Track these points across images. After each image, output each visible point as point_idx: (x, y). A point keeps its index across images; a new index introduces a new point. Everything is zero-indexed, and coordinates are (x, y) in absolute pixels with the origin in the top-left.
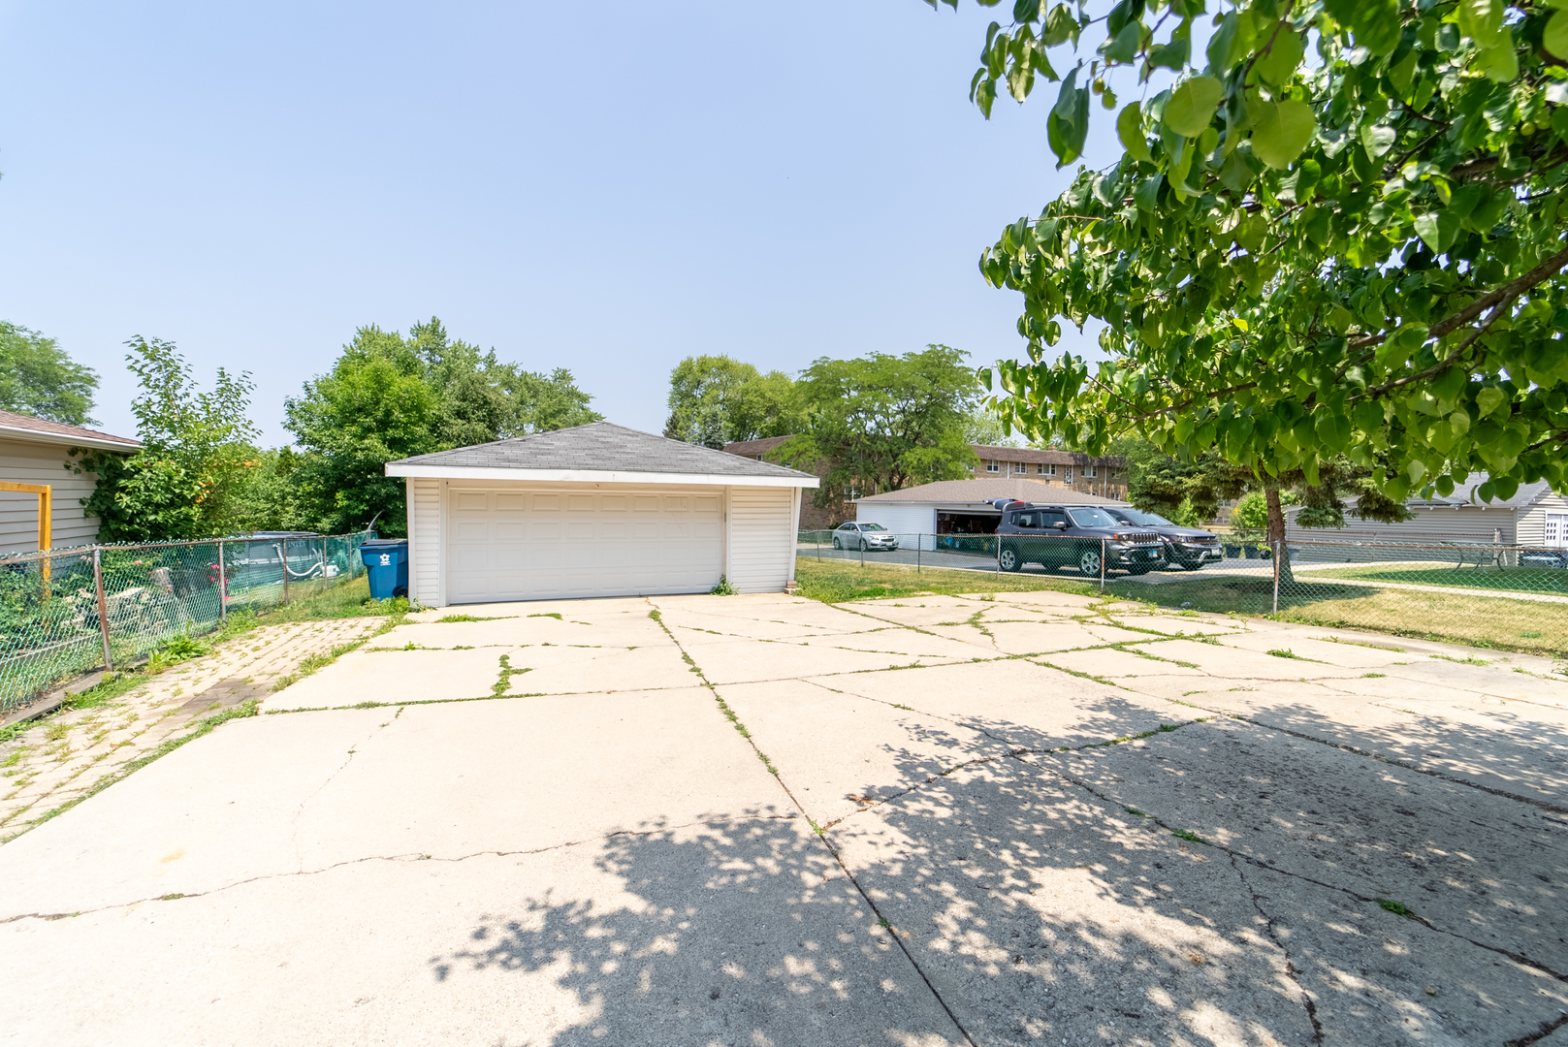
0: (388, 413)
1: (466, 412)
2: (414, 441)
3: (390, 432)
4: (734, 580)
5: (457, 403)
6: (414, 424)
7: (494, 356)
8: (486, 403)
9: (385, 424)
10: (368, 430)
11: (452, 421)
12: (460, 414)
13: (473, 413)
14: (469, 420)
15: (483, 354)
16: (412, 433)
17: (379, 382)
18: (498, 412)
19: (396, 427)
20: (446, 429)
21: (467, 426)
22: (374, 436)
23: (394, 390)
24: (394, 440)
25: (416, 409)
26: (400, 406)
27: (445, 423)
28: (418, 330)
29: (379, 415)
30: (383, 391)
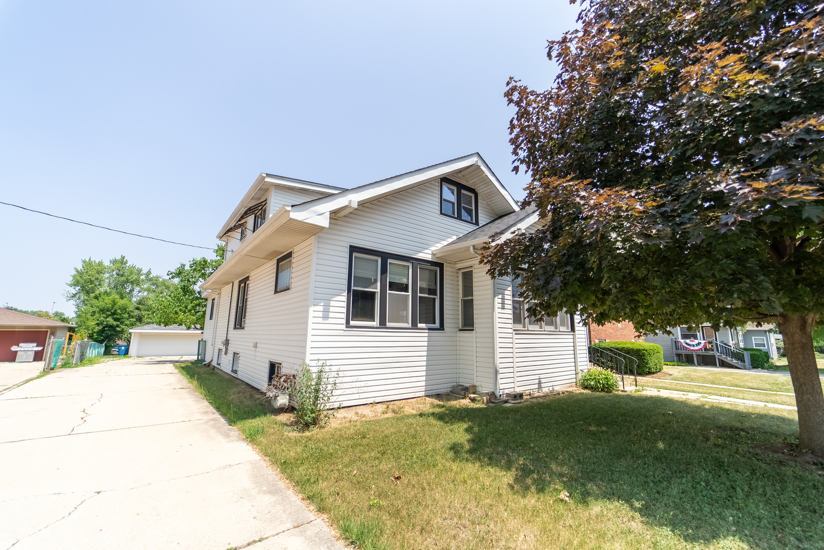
0: (115, 310)
2: (122, 319)
3: (115, 316)
5: (138, 305)
6: (123, 314)
9: (113, 314)
10: (108, 316)
12: (138, 309)
13: (142, 308)
14: (140, 310)
15: (145, 271)
16: (122, 316)
17: (114, 303)
19: (117, 315)
21: (139, 312)
22: (110, 317)
23: (119, 304)
24: (116, 318)
25: (125, 309)
26: (120, 309)
27: (132, 312)
28: (114, 262)
29: (112, 311)
30: (115, 305)
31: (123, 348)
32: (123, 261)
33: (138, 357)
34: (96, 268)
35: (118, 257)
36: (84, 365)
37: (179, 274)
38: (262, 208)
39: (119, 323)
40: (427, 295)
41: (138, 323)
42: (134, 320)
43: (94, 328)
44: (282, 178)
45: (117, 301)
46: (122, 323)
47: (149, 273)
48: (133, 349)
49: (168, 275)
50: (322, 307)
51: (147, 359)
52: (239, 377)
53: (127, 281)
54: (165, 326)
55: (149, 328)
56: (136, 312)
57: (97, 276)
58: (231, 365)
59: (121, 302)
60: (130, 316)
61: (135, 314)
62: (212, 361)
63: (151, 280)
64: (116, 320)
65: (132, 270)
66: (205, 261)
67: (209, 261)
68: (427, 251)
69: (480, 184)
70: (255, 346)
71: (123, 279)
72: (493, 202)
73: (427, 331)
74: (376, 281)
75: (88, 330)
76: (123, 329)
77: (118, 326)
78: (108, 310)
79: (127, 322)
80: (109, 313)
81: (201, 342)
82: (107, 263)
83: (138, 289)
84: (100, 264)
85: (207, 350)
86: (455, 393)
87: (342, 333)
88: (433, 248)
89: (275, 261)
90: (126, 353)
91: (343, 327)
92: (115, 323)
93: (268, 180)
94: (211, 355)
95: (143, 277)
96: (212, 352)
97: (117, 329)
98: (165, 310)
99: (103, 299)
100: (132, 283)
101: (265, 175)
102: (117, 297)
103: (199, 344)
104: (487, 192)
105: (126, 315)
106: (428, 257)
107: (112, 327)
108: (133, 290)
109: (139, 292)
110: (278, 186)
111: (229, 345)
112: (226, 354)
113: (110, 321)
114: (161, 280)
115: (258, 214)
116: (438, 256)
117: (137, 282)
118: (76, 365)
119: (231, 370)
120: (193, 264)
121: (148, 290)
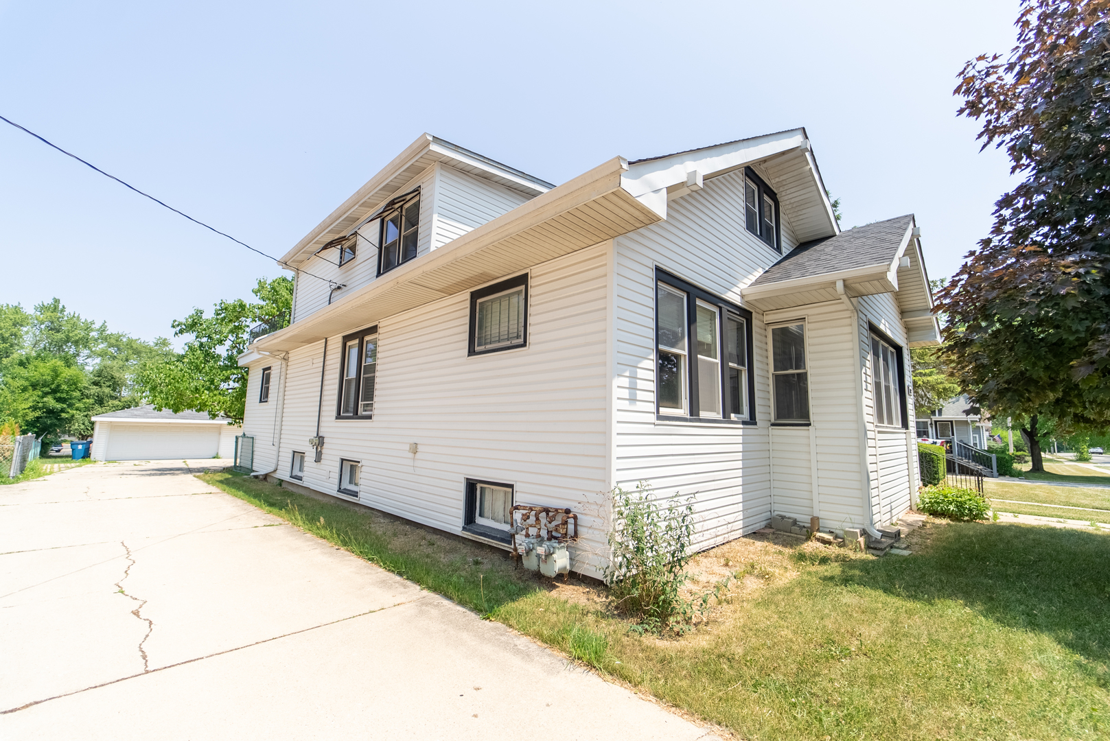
0: (59, 386)
1: (99, 383)
2: (70, 399)
3: (58, 395)
4: (221, 454)
5: (96, 378)
6: (72, 391)
7: (106, 327)
8: (112, 378)
9: (54, 391)
10: (46, 394)
11: (91, 387)
12: (96, 384)
13: (104, 383)
14: (101, 387)
15: (97, 326)
16: (71, 395)
17: (56, 373)
18: (119, 382)
19: (62, 393)
20: (86, 391)
21: (100, 389)
22: (50, 396)
23: (64, 375)
24: (60, 398)
25: (75, 384)
26: (66, 383)
27: (85, 388)
28: (43, 308)
29: (53, 386)
30: (57, 376)
31: (80, 447)
32: (55, 307)
33: (109, 461)
34: (12, 317)
35: (48, 301)
36: (27, 478)
37: (193, 325)
38: (401, 207)
39: (65, 406)
40: (736, 365)
41: (97, 406)
42: (91, 401)
43: (26, 414)
44: (456, 148)
45: (60, 370)
46: (70, 406)
47: (102, 329)
48: (97, 448)
49: (173, 326)
50: (627, 379)
51: (128, 465)
52: (362, 501)
53: (68, 340)
54: (176, 411)
55: (126, 414)
56: (94, 390)
57: (14, 330)
58: (337, 481)
59: (67, 373)
60: (84, 396)
61: (92, 392)
62: (275, 471)
63: (105, 339)
64: (59, 400)
65: (74, 321)
66: (242, 306)
67: (248, 306)
68: (735, 289)
69: (791, 186)
70: (414, 449)
71: (60, 336)
72: (801, 217)
73: (741, 426)
74: (683, 337)
75: (16, 417)
76: (73, 416)
77: (63, 410)
78: (44, 386)
79: (80, 405)
80: (47, 389)
81: (240, 440)
82: (29, 310)
83: (86, 352)
84: (17, 310)
85: (255, 453)
86: (780, 531)
87: (651, 428)
88: (742, 286)
89: (466, 296)
90: (86, 455)
91: (653, 418)
92: (59, 406)
93: (434, 148)
94: (275, 461)
95: (94, 334)
96: (275, 457)
97: (63, 415)
98: (177, 385)
99: (36, 367)
100: (76, 343)
101: (431, 139)
102: (60, 363)
103: (237, 442)
104: (797, 199)
105: (77, 394)
106: (737, 300)
107: (51, 412)
108: (78, 355)
109: (89, 357)
110: (447, 164)
111: (325, 446)
112: (318, 458)
113: (50, 401)
114: (124, 340)
115: (387, 219)
116: (747, 299)
117: (84, 342)
118: (16, 480)
119: (336, 488)
120: (222, 310)
121: (102, 355)
